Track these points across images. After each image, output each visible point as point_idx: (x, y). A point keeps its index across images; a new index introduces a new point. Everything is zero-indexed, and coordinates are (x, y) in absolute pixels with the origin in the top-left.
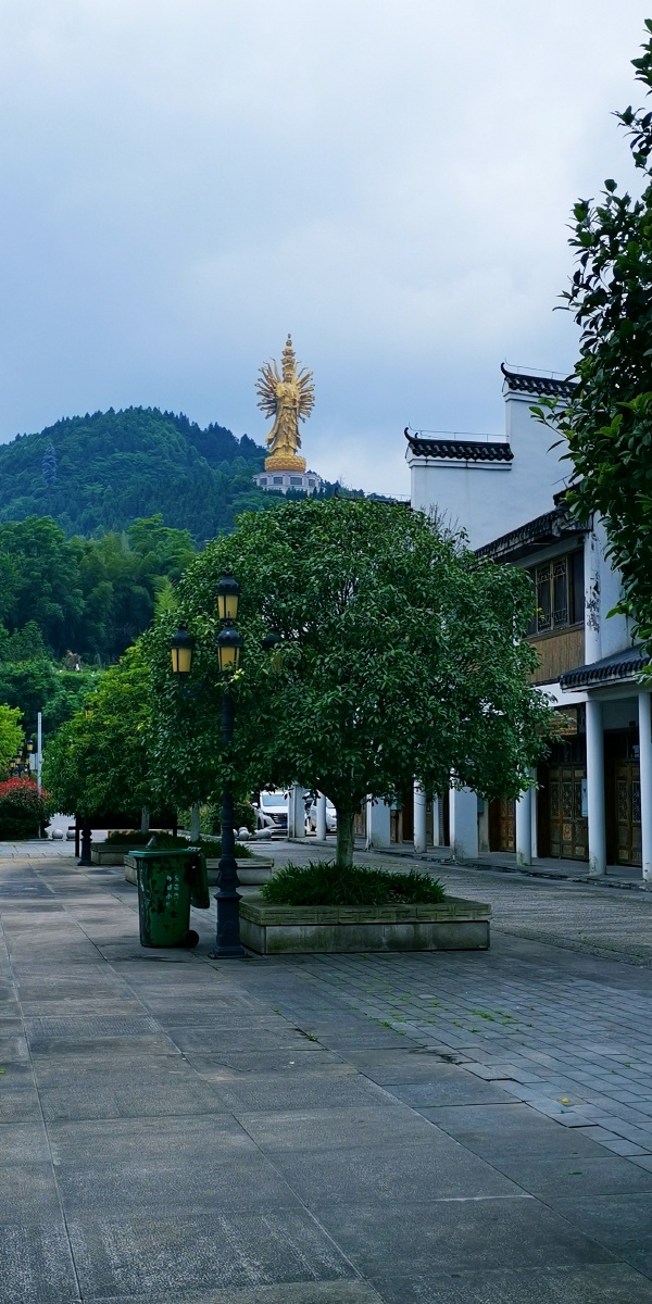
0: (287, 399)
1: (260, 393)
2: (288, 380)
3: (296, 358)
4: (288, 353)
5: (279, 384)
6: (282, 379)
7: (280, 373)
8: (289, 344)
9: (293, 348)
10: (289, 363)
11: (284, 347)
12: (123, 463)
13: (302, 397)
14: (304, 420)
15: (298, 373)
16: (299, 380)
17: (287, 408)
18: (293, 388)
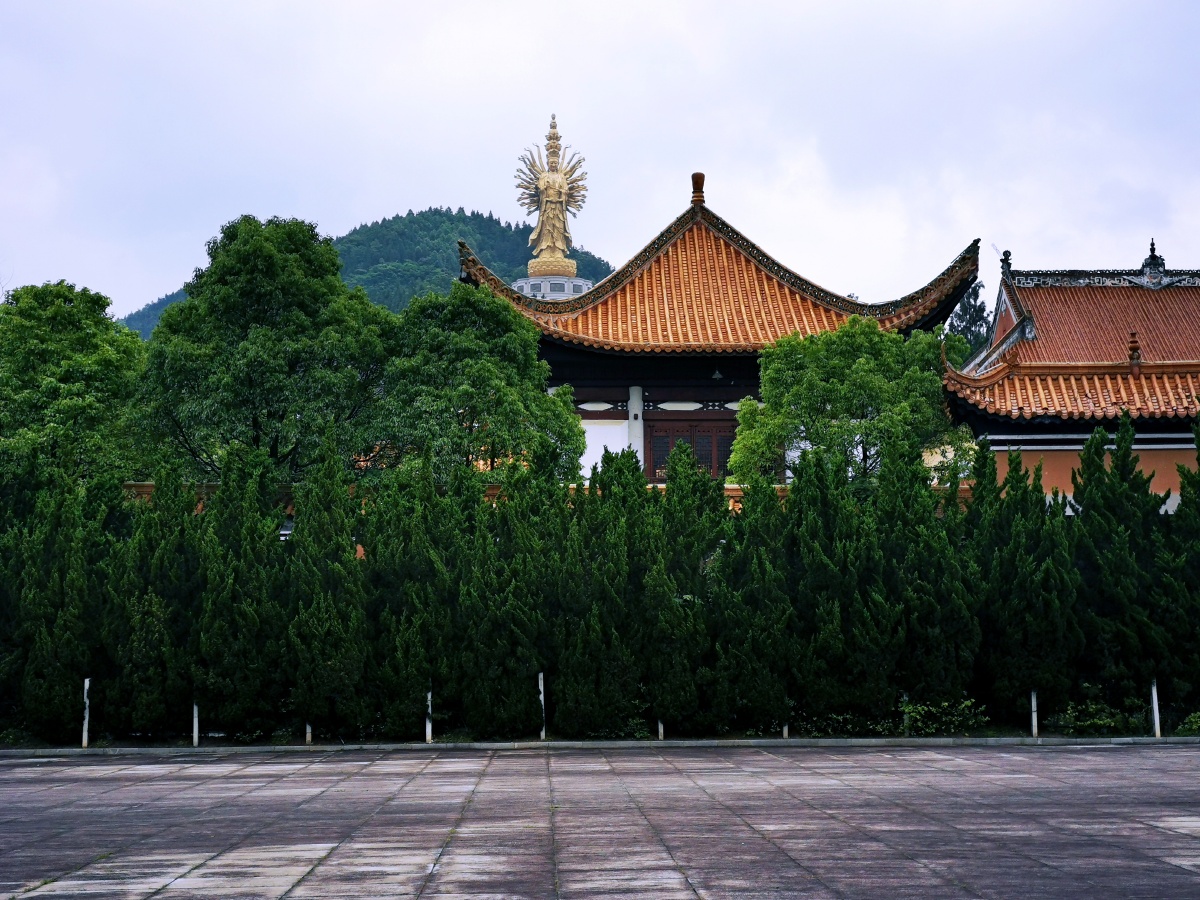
0: (551, 192)
1: (519, 186)
2: (553, 169)
3: (562, 142)
4: (554, 137)
5: (543, 175)
6: (547, 168)
7: (545, 160)
8: (553, 126)
9: (560, 131)
10: (554, 150)
11: (547, 131)
12: (386, 274)
13: (570, 189)
14: (574, 215)
15: (567, 160)
16: (568, 169)
17: (551, 202)
18: (558, 179)
